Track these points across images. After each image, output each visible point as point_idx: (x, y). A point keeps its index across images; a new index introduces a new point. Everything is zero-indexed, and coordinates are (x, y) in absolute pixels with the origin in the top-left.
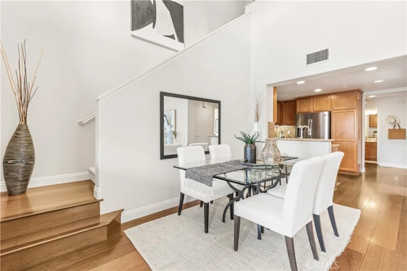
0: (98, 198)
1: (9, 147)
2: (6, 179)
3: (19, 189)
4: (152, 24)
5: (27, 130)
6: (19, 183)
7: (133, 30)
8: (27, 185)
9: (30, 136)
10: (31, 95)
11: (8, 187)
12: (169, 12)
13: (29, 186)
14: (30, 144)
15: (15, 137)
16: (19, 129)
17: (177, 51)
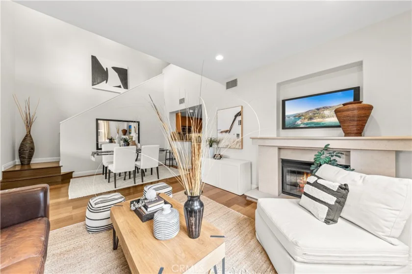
0: (60, 165)
1: (21, 144)
2: (20, 158)
3: (26, 162)
4: (105, 81)
5: (31, 136)
6: (26, 160)
7: (93, 85)
8: (30, 161)
9: (32, 139)
10: (33, 120)
11: (21, 161)
12: (117, 74)
13: (32, 162)
14: (32, 142)
15: (25, 140)
16: (27, 136)
17: (120, 93)
